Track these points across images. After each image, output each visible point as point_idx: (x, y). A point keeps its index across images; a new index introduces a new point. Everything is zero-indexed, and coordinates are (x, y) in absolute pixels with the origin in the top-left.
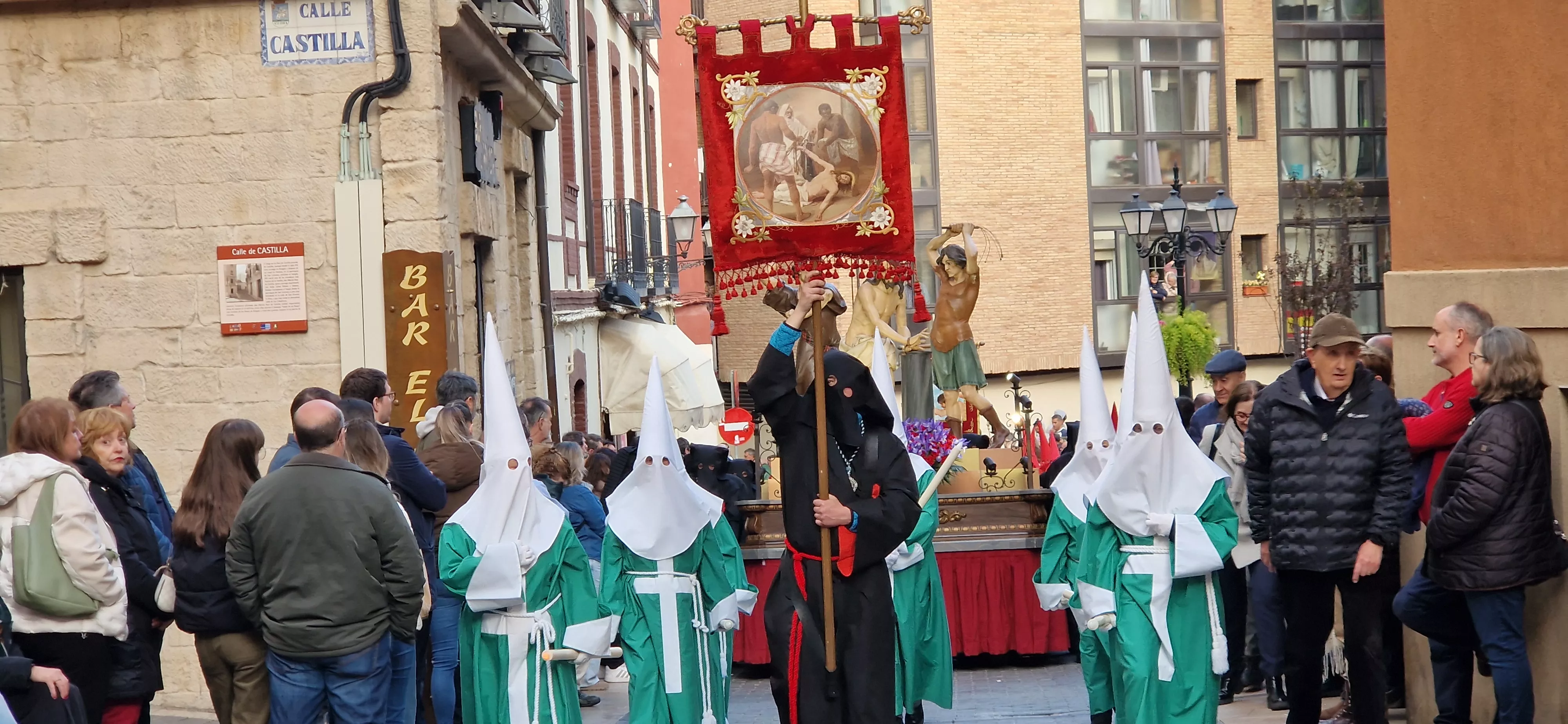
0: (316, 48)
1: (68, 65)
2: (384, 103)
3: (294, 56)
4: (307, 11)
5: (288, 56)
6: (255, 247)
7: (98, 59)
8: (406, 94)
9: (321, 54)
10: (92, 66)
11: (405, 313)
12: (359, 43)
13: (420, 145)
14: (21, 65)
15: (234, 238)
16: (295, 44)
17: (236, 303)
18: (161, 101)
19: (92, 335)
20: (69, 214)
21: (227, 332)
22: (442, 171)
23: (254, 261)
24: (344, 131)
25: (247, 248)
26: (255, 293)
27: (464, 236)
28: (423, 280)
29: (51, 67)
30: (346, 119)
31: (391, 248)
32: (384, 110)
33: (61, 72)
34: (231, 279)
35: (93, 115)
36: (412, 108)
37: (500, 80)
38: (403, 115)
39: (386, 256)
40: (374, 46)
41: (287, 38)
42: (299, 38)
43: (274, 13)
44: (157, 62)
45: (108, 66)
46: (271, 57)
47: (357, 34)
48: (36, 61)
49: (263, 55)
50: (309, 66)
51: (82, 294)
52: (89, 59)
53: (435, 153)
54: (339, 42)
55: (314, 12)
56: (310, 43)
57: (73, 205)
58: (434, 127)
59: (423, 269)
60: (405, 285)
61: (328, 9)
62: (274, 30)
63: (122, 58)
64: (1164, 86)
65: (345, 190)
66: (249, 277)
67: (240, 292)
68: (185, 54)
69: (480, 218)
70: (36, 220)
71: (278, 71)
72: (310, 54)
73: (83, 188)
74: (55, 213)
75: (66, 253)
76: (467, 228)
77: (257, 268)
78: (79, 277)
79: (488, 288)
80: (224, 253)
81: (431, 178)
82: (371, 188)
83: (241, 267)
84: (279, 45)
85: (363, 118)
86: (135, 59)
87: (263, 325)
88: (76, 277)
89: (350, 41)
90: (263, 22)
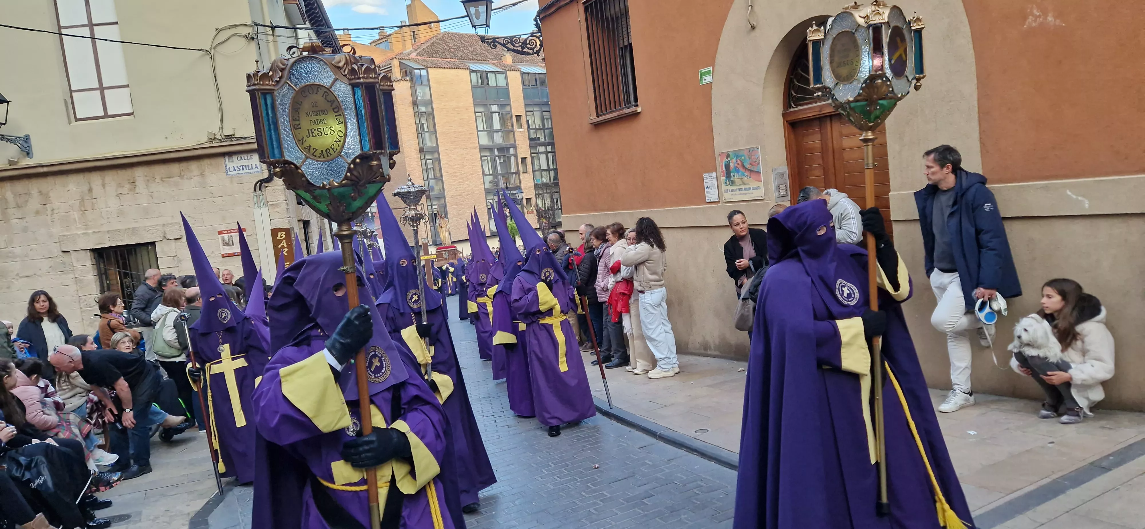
0: (243, 169)
1: (164, 179)
2: (266, 185)
3: (236, 172)
4: (239, 159)
5: (234, 172)
6: (230, 230)
7: (173, 177)
8: (273, 181)
9: (245, 171)
10: (171, 179)
11: (279, 246)
12: (257, 167)
13: (279, 196)
14: (148, 180)
15: (223, 228)
16: (236, 168)
17: (226, 247)
18: (195, 188)
19: (180, 261)
20: (168, 224)
21: (224, 256)
22: (287, 204)
23: (230, 235)
24: (255, 193)
25: (227, 231)
26: (231, 244)
27: (299, 221)
28: (284, 236)
29: (158, 180)
30: (255, 190)
31: (273, 228)
32: (267, 187)
33: (161, 182)
34: (223, 240)
35: (173, 194)
36: (276, 186)
38: (273, 188)
39: (271, 230)
40: (261, 168)
41: (234, 167)
42: (237, 167)
43: (229, 160)
44: (192, 177)
45: (177, 179)
46: (229, 173)
47: (256, 165)
48: (153, 179)
49: (227, 172)
50: (242, 175)
51: (176, 248)
52: (170, 177)
53: (284, 199)
54: (250, 167)
55: (241, 159)
56: (241, 168)
57: (170, 222)
58: (283, 191)
59: (284, 233)
60: (278, 238)
61: (246, 158)
62: (230, 165)
63: (181, 176)
64: (502, 161)
65: (257, 212)
66: (229, 239)
67: (227, 244)
68: (201, 174)
69: (304, 215)
70: (159, 227)
71: (232, 177)
72: (241, 171)
73: (173, 216)
74: (164, 225)
75: (168, 237)
76: (300, 218)
77: (231, 236)
78: (174, 243)
79: (310, 234)
80: (220, 233)
81: (284, 206)
82: (265, 210)
83: (226, 237)
84: (231, 169)
85: (260, 189)
86: (185, 176)
87: (235, 253)
88: (173, 243)
89: (254, 167)
90: (225, 163)
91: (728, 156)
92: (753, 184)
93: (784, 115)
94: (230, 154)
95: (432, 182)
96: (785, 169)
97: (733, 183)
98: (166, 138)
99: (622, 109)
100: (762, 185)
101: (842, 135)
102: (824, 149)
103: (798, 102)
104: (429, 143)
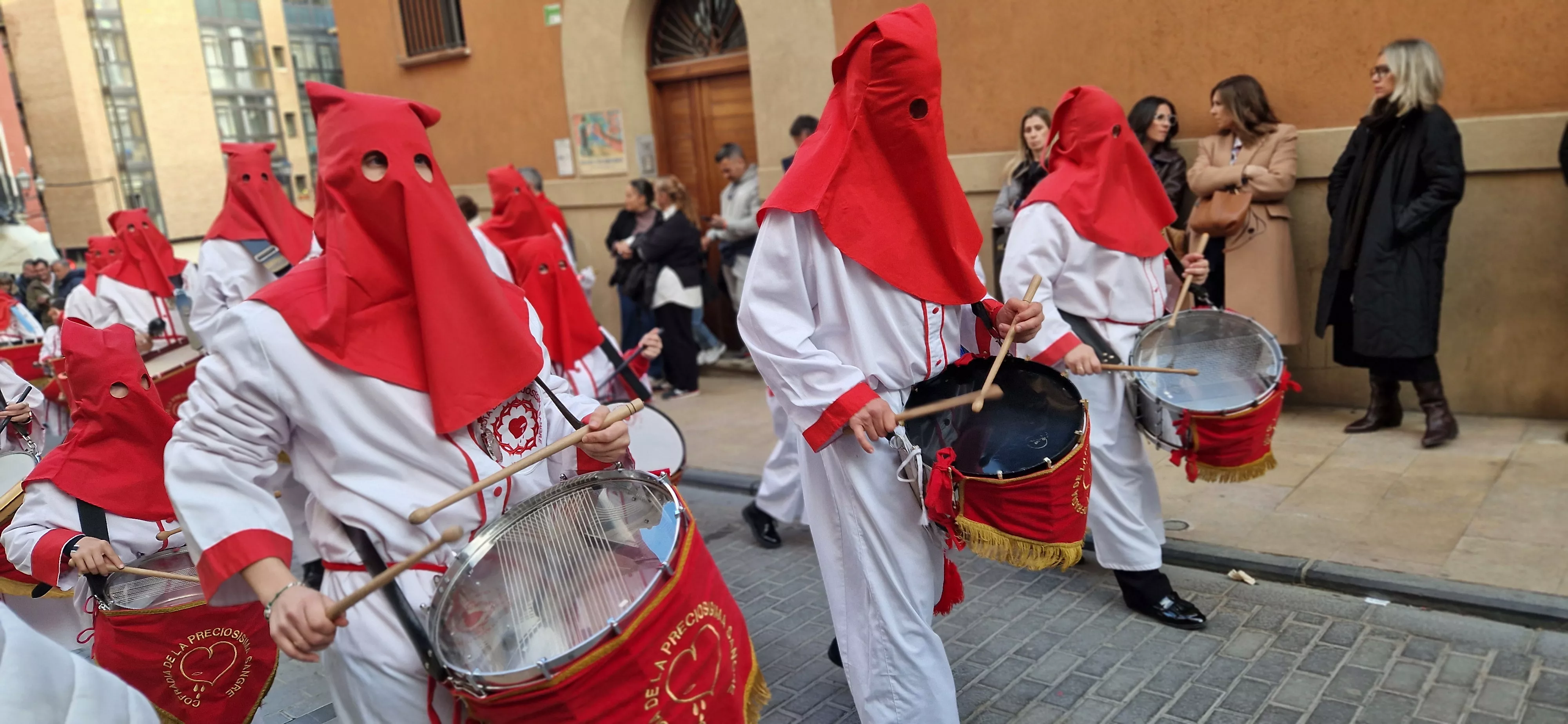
64: (252, 115)
91: (584, 119)
92: (614, 155)
93: (649, 73)
95: (129, 145)
96: (650, 138)
97: (590, 153)
99: (444, 49)
100: (623, 156)
101: (712, 102)
102: (693, 117)
103: (664, 58)
104: (120, 81)
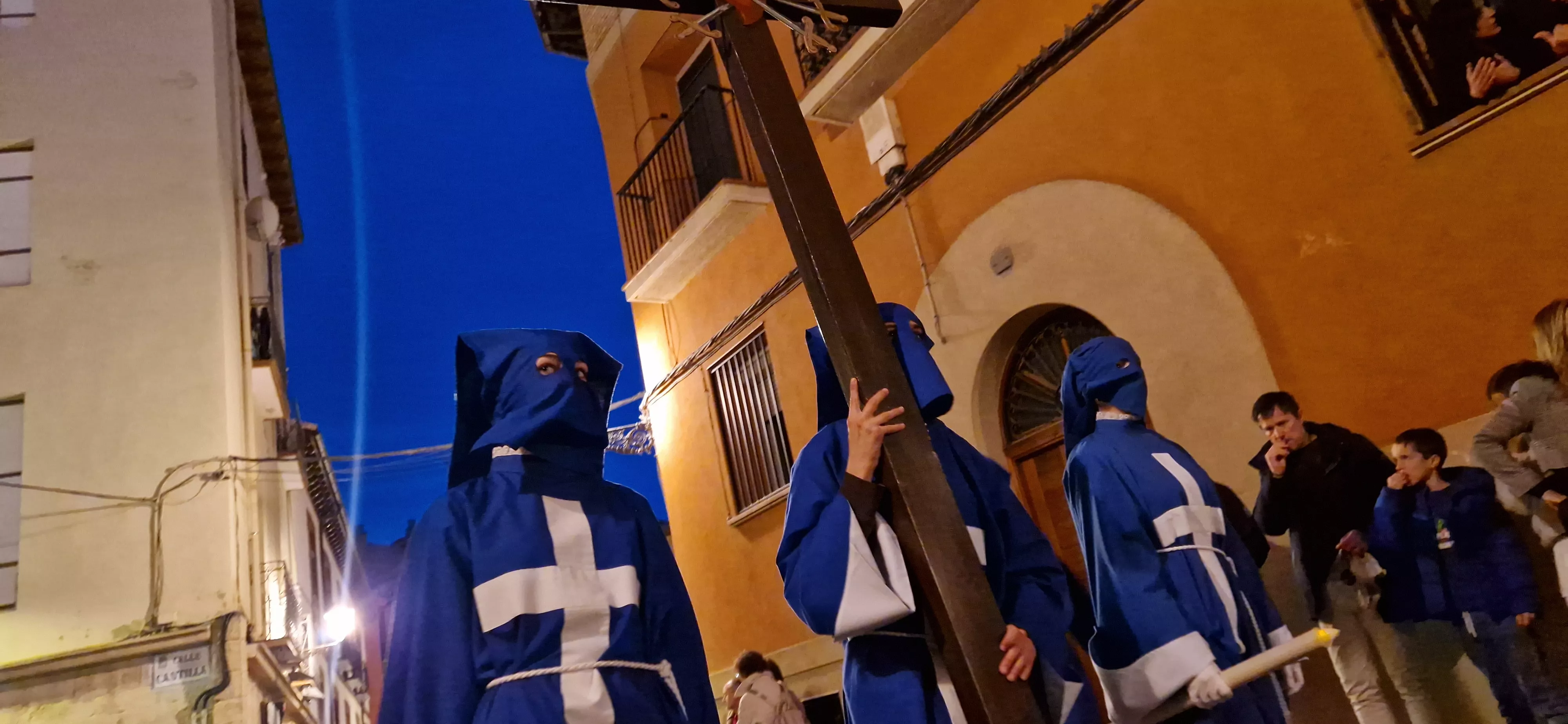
0: (181, 676)
2: (216, 697)
3: (169, 682)
4: (177, 660)
5: (166, 684)
7: (60, 699)
8: (228, 690)
9: (184, 679)
10: (55, 703)
12: (203, 671)
16: (169, 677)
18: (94, 716)
24: (194, 715)
30: (195, 708)
32: (218, 701)
36: (232, 698)
37: (284, 696)
38: (226, 701)
40: (211, 672)
41: (166, 675)
42: (172, 674)
43: (159, 663)
44: (93, 697)
45: (65, 703)
46: (157, 685)
47: (203, 668)
49: (152, 685)
50: (177, 686)
52: (55, 700)
54: (193, 672)
55: (181, 660)
56: (178, 675)
61: (188, 657)
62: (159, 672)
63: (75, 697)
68: (109, 690)
71: (160, 692)
72: (178, 680)
84: (161, 678)
85: (204, 706)
86: (81, 697)
89: (199, 670)
90: (153, 668)
93: (1008, 451)
94: (162, 655)
98: (61, 638)
103: (1020, 428)
